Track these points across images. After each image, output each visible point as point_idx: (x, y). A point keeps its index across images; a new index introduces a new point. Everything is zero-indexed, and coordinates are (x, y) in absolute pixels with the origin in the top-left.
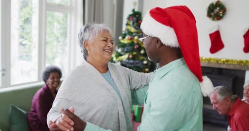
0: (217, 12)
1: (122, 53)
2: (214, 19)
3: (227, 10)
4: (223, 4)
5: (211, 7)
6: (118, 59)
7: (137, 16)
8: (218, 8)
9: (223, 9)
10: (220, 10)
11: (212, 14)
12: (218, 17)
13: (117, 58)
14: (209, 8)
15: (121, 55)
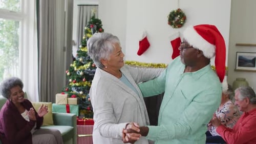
0: (178, 20)
1: (83, 63)
2: (175, 27)
3: (187, 18)
4: (183, 12)
5: (172, 15)
6: (79, 69)
7: (97, 24)
8: (179, 16)
9: (183, 17)
10: (180, 18)
11: (174, 22)
12: (179, 25)
13: (77, 68)
14: (170, 16)
15: (83, 65)
